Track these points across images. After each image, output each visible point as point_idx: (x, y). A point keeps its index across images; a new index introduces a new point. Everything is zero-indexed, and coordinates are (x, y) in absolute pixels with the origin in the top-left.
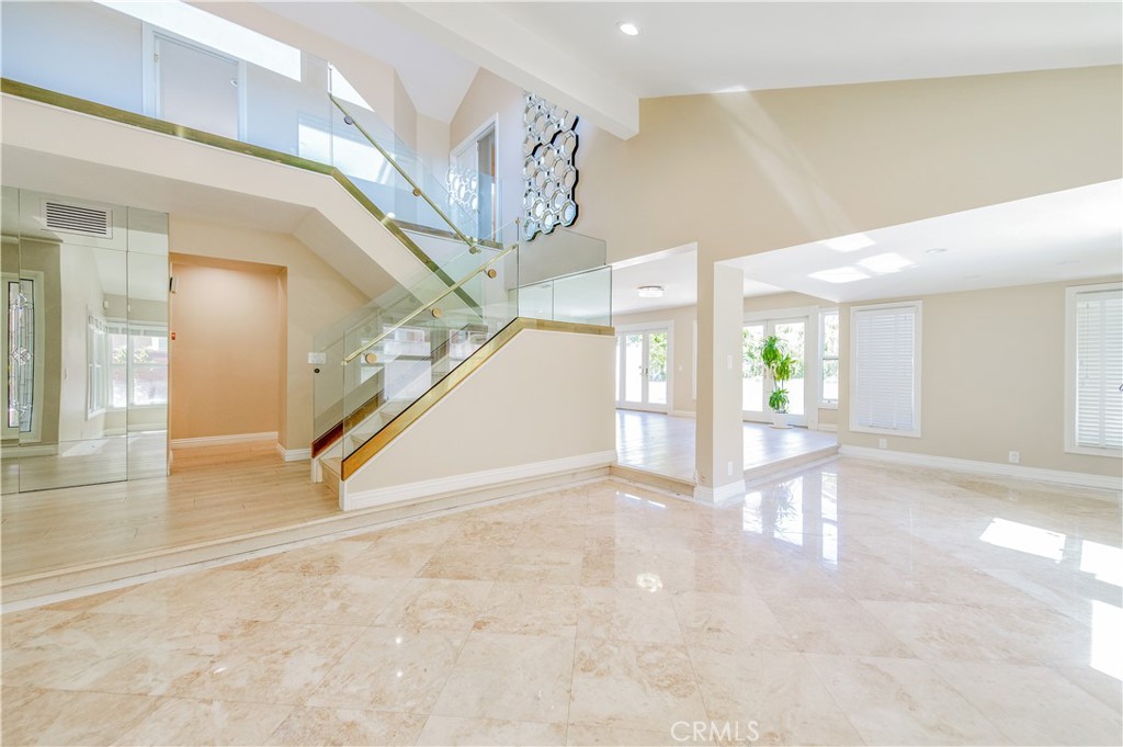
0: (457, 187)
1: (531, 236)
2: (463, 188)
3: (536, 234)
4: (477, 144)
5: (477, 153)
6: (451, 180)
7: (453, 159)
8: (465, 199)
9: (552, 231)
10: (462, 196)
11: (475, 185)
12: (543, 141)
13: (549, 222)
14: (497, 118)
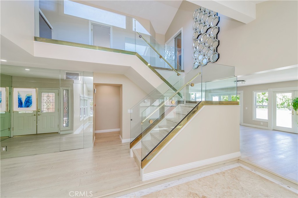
0: (167, 53)
1: (197, 66)
2: (170, 54)
3: (198, 66)
4: (174, 39)
5: (174, 42)
6: (165, 51)
7: (166, 45)
8: (170, 57)
9: (206, 65)
10: (169, 56)
11: (173, 52)
12: (202, 32)
13: (205, 61)
14: (182, 29)
